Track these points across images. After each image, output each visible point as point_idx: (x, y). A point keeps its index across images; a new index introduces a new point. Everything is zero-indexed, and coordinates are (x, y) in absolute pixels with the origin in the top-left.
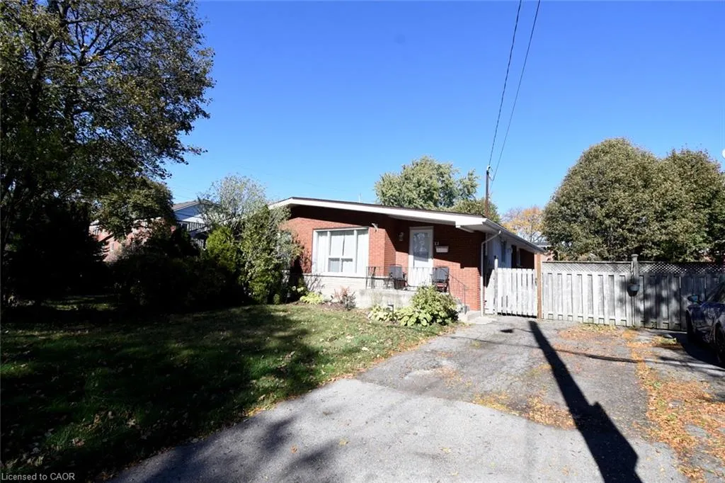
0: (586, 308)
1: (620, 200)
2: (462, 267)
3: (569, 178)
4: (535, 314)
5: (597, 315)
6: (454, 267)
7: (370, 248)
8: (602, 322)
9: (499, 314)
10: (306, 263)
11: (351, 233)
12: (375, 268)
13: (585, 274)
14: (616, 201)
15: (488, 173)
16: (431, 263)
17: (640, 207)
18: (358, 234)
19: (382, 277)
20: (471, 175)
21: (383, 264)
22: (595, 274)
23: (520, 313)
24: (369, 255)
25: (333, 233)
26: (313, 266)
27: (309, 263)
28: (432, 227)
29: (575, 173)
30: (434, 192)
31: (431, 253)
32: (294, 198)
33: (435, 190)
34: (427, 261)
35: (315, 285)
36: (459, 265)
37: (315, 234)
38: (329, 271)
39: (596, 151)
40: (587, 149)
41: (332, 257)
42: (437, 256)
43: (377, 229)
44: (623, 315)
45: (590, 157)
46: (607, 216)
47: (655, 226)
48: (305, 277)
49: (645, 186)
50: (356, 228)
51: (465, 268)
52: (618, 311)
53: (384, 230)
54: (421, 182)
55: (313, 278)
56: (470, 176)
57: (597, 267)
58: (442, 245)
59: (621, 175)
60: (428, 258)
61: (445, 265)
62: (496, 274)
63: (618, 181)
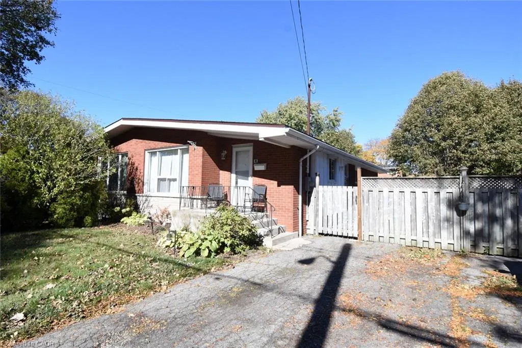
0: (408, 228)
1: (454, 124)
2: (279, 185)
3: (411, 107)
4: (357, 236)
5: (420, 238)
6: (271, 185)
7: (189, 167)
8: (426, 245)
9: (320, 234)
10: (139, 184)
11: (174, 152)
12: (194, 187)
13: (408, 190)
14: (450, 125)
15: (309, 86)
16: (250, 182)
17: (471, 129)
18: (183, 154)
19: (200, 197)
20: (336, 111)
21: (200, 184)
22: (419, 191)
23: (340, 234)
24: (189, 175)
25: (164, 153)
26: (145, 187)
27: (141, 184)
28: (252, 144)
29: (415, 102)
30: (304, 125)
31: (251, 172)
32: (124, 119)
33: (304, 123)
34: (248, 180)
35: (145, 205)
36: (276, 183)
37: (147, 155)
38: (158, 190)
39: (434, 83)
40: (426, 82)
41: (161, 177)
42: (256, 174)
43: (196, 147)
44: (450, 238)
45: (428, 90)
46: (444, 139)
47: (485, 146)
48: (138, 197)
49: (477, 112)
50: (179, 147)
51: (282, 186)
52: (444, 233)
53: (202, 148)
54: (292, 116)
55: (144, 198)
56: (335, 113)
57: (422, 183)
58: (260, 162)
59: (456, 102)
60: (248, 176)
61: (263, 183)
62: (318, 192)
63: (453, 107)
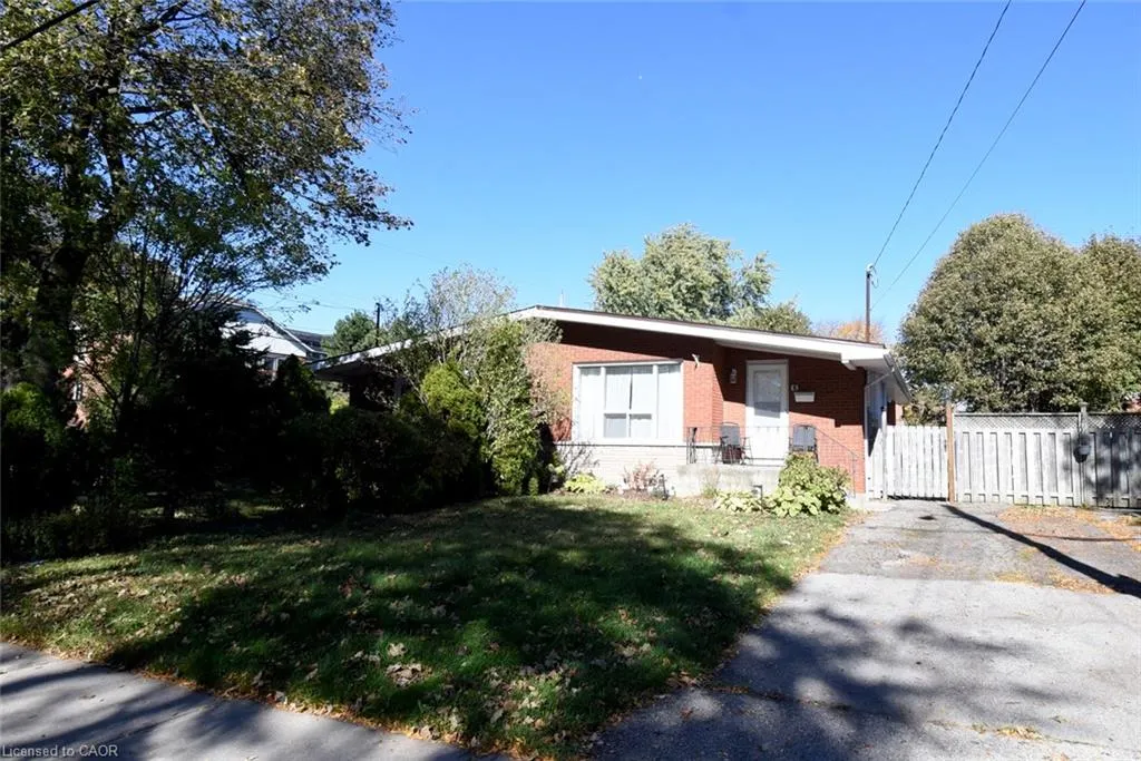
0: (1018, 482)
1: (1021, 316)
2: (837, 425)
3: (939, 275)
4: (945, 495)
5: (1034, 491)
6: (825, 425)
7: (685, 396)
8: (1039, 501)
9: (890, 497)
10: (560, 423)
11: (648, 369)
12: (695, 429)
13: (1015, 432)
14: (1015, 316)
15: (868, 276)
16: (786, 418)
17: (1050, 326)
18: (660, 372)
20: (761, 261)
21: (709, 423)
22: (1030, 432)
23: (922, 495)
24: (685, 408)
25: (611, 370)
26: (573, 428)
27: (566, 424)
28: (786, 361)
29: (948, 268)
30: (703, 292)
31: (785, 402)
32: (538, 307)
33: (703, 288)
34: (778, 417)
35: (580, 460)
36: (832, 421)
37: (576, 371)
38: (605, 436)
39: (984, 233)
40: (966, 229)
41: (609, 412)
42: (795, 407)
43: (699, 364)
44: (1070, 490)
45: (971, 244)
46: (1001, 340)
47: (1072, 357)
48: (559, 448)
49: (1057, 294)
50: (656, 361)
51: (842, 427)
52: (1062, 484)
53: (711, 366)
55: (576, 450)
56: (759, 264)
58: (803, 390)
59: (1023, 274)
60: (779, 411)
61: (809, 423)
62: (885, 435)
63: (1019, 284)
